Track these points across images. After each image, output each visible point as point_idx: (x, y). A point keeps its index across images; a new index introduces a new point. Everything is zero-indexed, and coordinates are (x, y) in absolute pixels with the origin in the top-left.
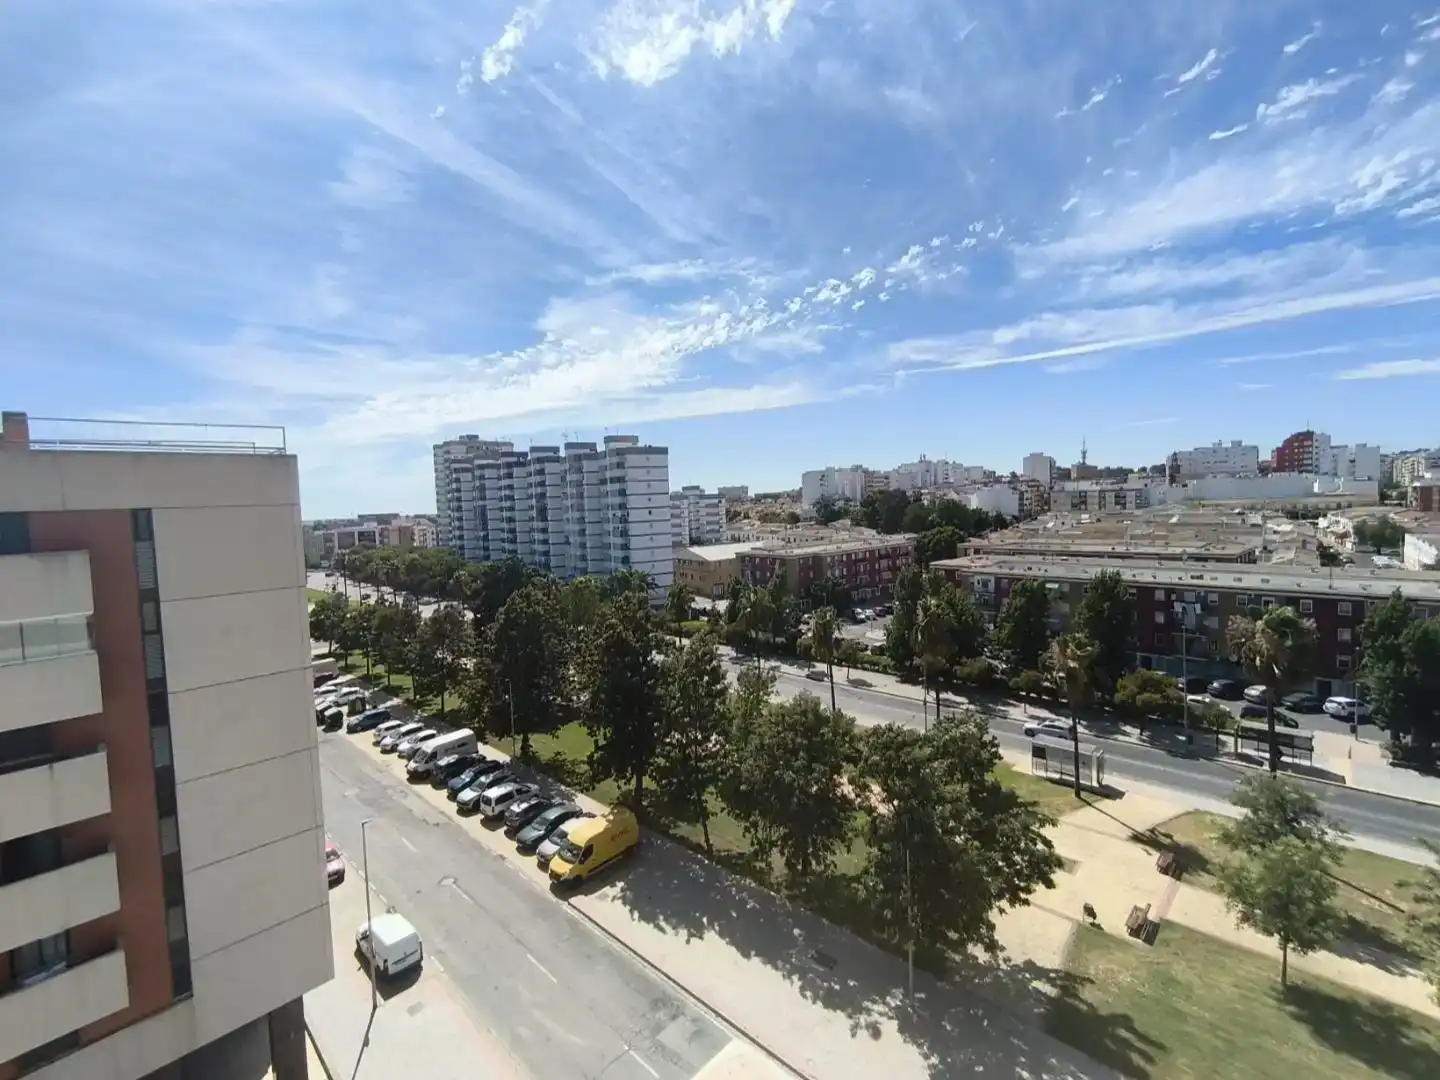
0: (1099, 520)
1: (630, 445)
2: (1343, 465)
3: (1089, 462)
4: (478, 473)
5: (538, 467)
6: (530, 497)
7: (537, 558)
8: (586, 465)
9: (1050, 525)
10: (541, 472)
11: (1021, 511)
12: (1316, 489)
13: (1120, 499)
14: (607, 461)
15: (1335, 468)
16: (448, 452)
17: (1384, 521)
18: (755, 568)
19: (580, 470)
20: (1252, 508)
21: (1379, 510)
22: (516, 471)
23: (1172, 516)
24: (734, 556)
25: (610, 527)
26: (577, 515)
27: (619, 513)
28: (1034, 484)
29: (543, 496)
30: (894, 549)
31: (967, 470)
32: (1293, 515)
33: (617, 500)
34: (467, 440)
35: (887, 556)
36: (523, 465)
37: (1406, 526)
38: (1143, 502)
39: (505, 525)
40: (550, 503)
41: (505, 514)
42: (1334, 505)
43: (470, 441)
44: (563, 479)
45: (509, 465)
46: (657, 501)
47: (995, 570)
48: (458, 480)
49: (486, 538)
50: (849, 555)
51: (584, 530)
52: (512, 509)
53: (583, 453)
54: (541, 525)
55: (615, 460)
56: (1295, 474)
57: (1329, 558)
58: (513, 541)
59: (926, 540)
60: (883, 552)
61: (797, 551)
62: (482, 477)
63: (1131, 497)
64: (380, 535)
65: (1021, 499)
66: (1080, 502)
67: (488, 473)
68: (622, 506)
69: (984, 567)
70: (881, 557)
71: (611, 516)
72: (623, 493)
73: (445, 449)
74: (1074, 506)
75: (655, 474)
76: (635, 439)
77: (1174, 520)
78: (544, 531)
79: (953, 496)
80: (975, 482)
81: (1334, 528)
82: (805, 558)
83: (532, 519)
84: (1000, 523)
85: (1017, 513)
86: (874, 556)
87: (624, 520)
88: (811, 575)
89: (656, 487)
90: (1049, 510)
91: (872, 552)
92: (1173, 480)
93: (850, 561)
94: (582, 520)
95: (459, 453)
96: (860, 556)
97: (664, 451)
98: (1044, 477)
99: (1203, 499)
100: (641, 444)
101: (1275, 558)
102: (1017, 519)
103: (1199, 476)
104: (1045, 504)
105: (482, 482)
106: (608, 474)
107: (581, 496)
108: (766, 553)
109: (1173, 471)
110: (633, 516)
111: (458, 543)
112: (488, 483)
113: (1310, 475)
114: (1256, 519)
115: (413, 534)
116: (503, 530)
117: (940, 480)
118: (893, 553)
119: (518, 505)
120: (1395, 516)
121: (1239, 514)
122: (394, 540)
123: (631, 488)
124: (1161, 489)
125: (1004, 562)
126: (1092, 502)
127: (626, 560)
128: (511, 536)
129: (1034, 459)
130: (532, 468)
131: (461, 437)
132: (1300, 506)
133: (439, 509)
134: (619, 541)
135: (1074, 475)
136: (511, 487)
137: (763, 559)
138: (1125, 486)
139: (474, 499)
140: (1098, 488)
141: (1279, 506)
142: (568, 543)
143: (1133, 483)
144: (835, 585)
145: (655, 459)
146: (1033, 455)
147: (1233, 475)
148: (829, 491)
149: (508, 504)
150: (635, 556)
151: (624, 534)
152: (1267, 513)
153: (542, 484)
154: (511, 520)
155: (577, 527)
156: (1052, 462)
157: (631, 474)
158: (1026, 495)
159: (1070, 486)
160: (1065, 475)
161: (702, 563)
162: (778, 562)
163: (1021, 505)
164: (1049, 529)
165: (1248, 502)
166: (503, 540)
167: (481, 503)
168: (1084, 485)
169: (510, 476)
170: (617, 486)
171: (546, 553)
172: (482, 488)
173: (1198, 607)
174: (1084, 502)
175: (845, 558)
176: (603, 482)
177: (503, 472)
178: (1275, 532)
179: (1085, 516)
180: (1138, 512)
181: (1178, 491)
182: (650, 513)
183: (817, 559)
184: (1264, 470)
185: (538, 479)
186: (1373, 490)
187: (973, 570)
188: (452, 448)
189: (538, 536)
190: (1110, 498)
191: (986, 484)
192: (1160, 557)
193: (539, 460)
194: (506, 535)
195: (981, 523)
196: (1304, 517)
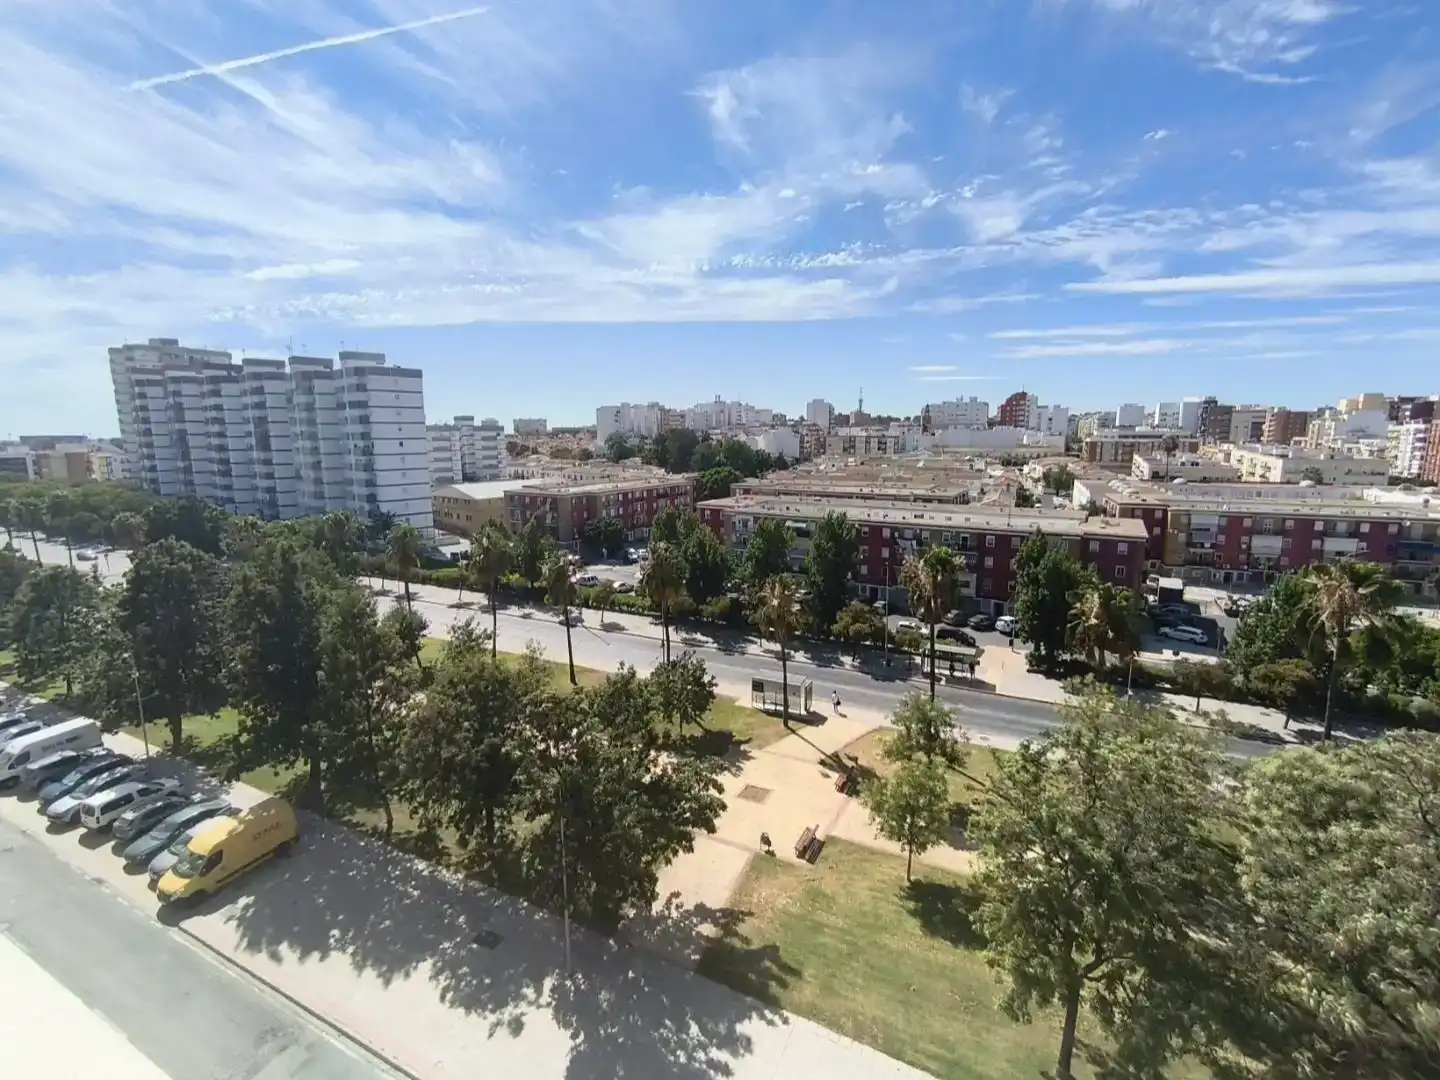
0: (862, 464)
1: (373, 364)
2: (1044, 424)
3: (865, 410)
4: (171, 387)
5: (255, 384)
6: (247, 421)
7: (260, 495)
8: (319, 385)
9: (822, 467)
10: (259, 391)
11: (801, 453)
12: (1025, 442)
13: (882, 446)
14: (345, 382)
15: (1039, 424)
16: (131, 359)
17: (1063, 469)
18: (525, 507)
19: (310, 391)
20: (980, 456)
21: (1063, 460)
22: (226, 388)
23: (918, 461)
24: (502, 495)
25: (352, 459)
26: (308, 444)
27: (361, 444)
28: (814, 428)
29: (261, 421)
30: (672, 488)
31: (758, 412)
32: (1007, 463)
33: (359, 428)
34: (160, 345)
35: (665, 496)
36: (235, 380)
37: (1076, 473)
38: (901, 449)
39: (214, 455)
40: (273, 430)
41: (215, 441)
42: (1035, 455)
43: (165, 347)
44: (290, 401)
45: (214, 380)
46: (408, 431)
47: (758, 509)
48: (142, 396)
49: (188, 470)
50: (625, 495)
51: (319, 462)
52: (222, 435)
53: (311, 372)
54: (262, 455)
55: (354, 380)
56: (1012, 428)
57: (1024, 500)
58: (227, 473)
59: (704, 480)
60: (661, 491)
61: (573, 490)
62: (177, 394)
63: (890, 443)
64: (34, 463)
65: (802, 442)
66: (849, 446)
67: (186, 388)
68: (365, 436)
69: (746, 506)
70: (660, 496)
71: (352, 447)
72: (365, 420)
73: (128, 354)
74: (845, 449)
75: (405, 400)
76: (381, 357)
77: (921, 464)
78: (268, 462)
79: (742, 437)
80: (764, 425)
81: (1032, 474)
82: (579, 497)
83: (251, 448)
84: (781, 464)
85: (798, 456)
86: (652, 496)
87: (368, 451)
88: (585, 515)
89: (407, 415)
90: (824, 453)
91: (650, 491)
92: (925, 429)
93: (626, 499)
94: (315, 450)
95: (152, 361)
96: (638, 495)
97: (418, 374)
98: (823, 422)
99: (947, 447)
100: (388, 364)
101: (986, 499)
102: (798, 461)
103: (945, 427)
104: (822, 447)
105: (178, 399)
106: (347, 397)
107: (312, 422)
108: (538, 491)
109: (926, 422)
110: (379, 447)
111: (149, 475)
112: (186, 402)
113: (1023, 429)
114: (980, 465)
115: (89, 462)
116: (211, 461)
117: (734, 420)
118: (671, 493)
119: (231, 431)
120: (1073, 466)
121: (969, 460)
122: (59, 470)
123: (376, 415)
124: (917, 437)
125: (767, 502)
126: (860, 446)
127: (372, 499)
128: (222, 468)
129: (816, 405)
130: (248, 385)
131: (151, 341)
132: (1013, 455)
133: (123, 431)
134: (363, 476)
135: (852, 421)
136: (218, 408)
137: (533, 498)
138: (886, 433)
139: (169, 421)
140: (864, 434)
141: (998, 454)
142: (298, 477)
143: (893, 431)
144: (609, 525)
145: (405, 383)
146: (815, 401)
147: (968, 426)
148: (624, 427)
149: (216, 428)
150: (383, 494)
151: (369, 468)
152: (989, 460)
153: (261, 406)
154: (222, 448)
155: (310, 459)
156: (831, 410)
157: (374, 399)
158: (806, 439)
159: (843, 431)
160: (843, 420)
161: (469, 502)
162: (549, 500)
163: (802, 447)
164: (821, 472)
165: (977, 450)
166: (213, 473)
167: (177, 426)
168: (857, 432)
169: (217, 393)
170: (357, 412)
171: (271, 490)
172: (179, 408)
173: (914, 542)
174: (853, 447)
175: (621, 498)
176: (341, 406)
177: (206, 388)
178: (991, 477)
179: (850, 460)
180: (895, 457)
181: (925, 440)
182: (401, 444)
183: (591, 499)
184: (991, 424)
185: (256, 399)
186: (1060, 442)
187: (736, 509)
188: (137, 354)
189: (259, 469)
190: (874, 444)
191: (773, 427)
192: (896, 498)
193: (257, 376)
194: (215, 467)
195: (760, 464)
196: (1015, 464)
